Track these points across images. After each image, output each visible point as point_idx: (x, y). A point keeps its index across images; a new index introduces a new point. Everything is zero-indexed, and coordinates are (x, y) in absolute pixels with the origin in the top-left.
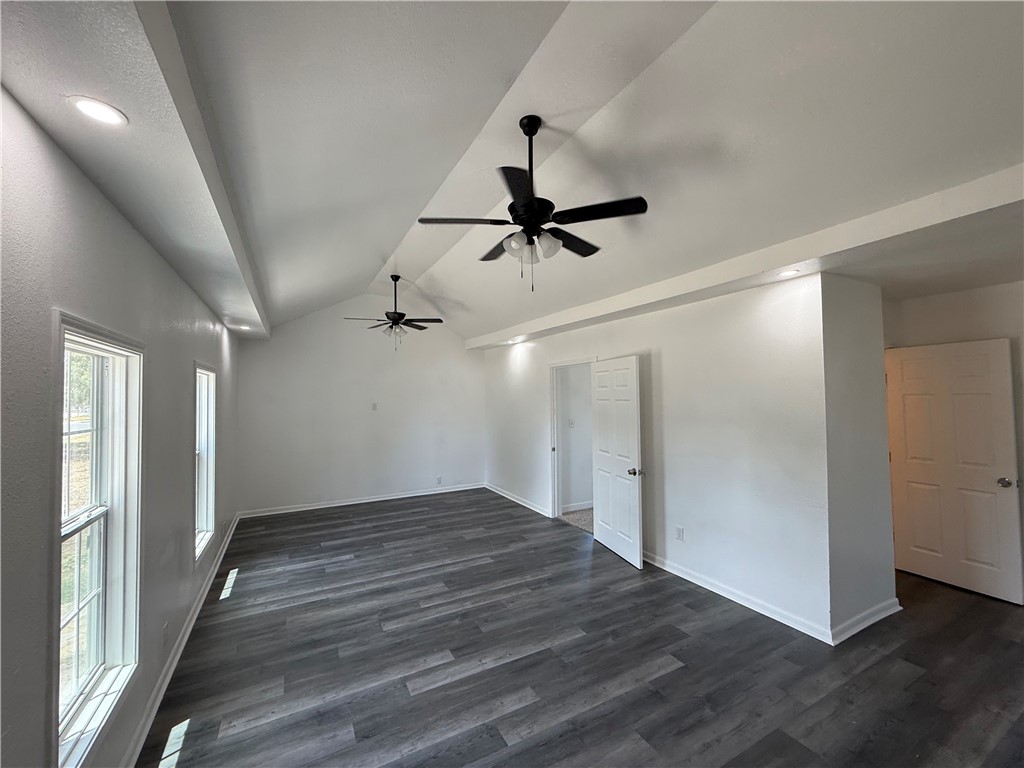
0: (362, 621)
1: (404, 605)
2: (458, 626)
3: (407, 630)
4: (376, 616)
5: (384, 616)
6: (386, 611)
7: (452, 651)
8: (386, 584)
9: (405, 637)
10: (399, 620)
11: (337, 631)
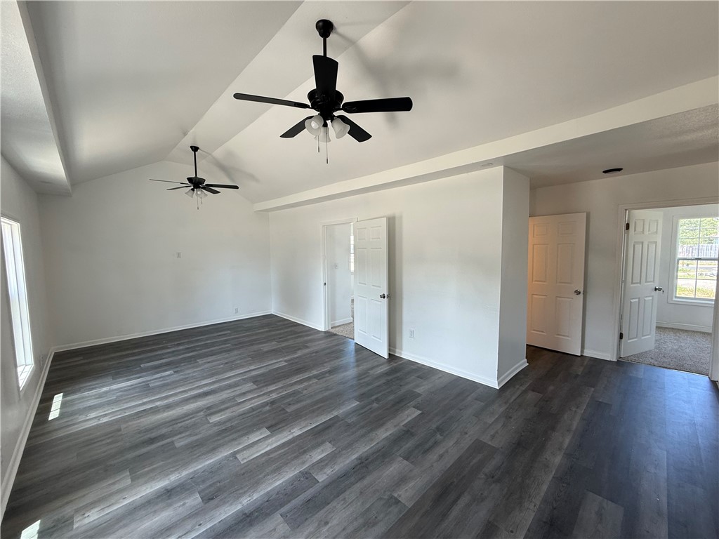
0: (191, 418)
1: (223, 402)
2: (269, 411)
3: (230, 420)
4: (202, 413)
5: (208, 412)
6: (209, 408)
7: (268, 428)
8: (205, 389)
9: (229, 425)
10: (223, 413)
11: (170, 429)
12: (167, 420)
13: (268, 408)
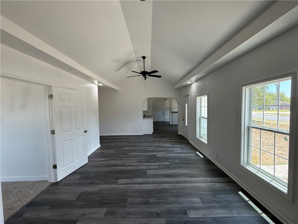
0: (175, 166)
1: (163, 169)
3: (164, 161)
4: (171, 167)
5: (169, 166)
6: (169, 168)
7: (156, 156)
10: (165, 164)
11: (181, 165)
12: (183, 169)
13: (151, 161)
